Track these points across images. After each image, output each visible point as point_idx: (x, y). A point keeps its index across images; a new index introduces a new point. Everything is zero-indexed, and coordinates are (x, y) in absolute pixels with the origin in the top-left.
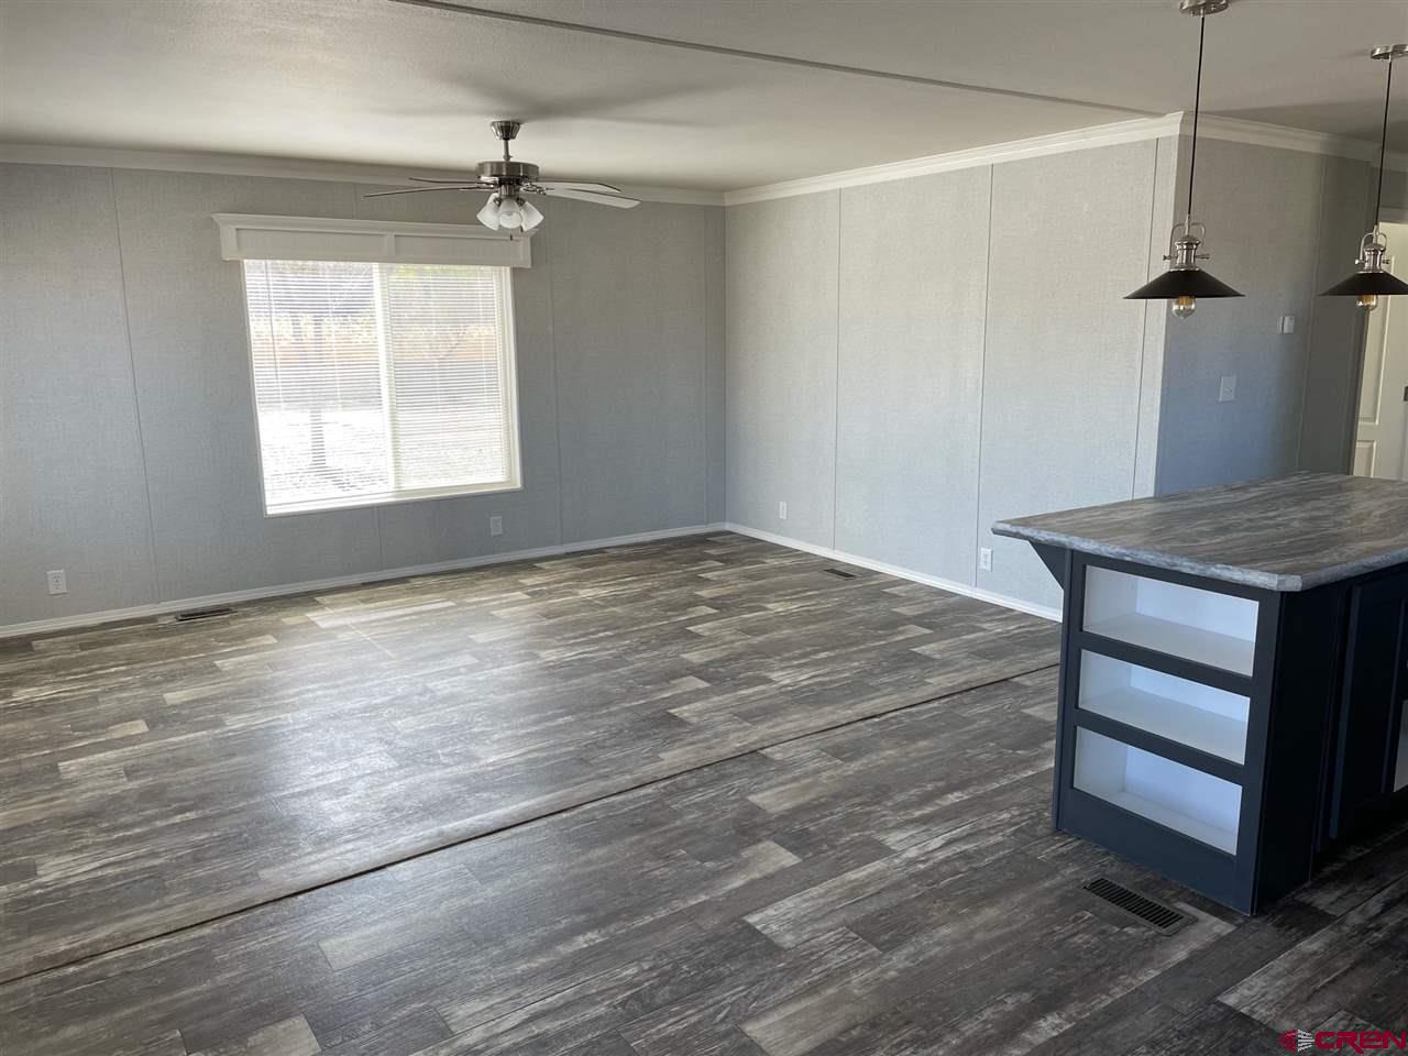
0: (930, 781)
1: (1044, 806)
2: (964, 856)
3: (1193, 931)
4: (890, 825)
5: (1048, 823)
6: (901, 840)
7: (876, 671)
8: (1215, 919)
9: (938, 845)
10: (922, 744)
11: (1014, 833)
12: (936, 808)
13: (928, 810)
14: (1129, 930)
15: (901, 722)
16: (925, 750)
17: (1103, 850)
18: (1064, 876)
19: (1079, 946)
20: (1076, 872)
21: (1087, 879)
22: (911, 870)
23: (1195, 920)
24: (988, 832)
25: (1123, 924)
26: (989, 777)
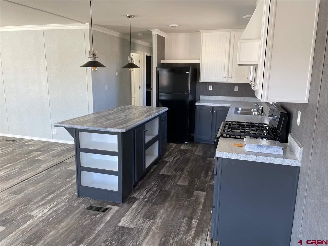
0: (44, 194)
1: (75, 192)
2: (55, 211)
3: (111, 211)
4: (33, 209)
5: (77, 195)
6: (37, 212)
7: (25, 167)
8: (115, 207)
9: (48, 210)
10: (41, 184)
11: (68, 201)
12: (46, 201)
13: (44, 202)
14: (97, 216)
15: (34, 180)
16: (42, 185)
17: (89, 198)
18: (81, 208)
19: (86, 224)
20: (84, 206)
21: (87, 206)
22: (40, 220)
23: (111, 208)
24: (61, 203)
25: (95, 215)
26: (60, 188)
